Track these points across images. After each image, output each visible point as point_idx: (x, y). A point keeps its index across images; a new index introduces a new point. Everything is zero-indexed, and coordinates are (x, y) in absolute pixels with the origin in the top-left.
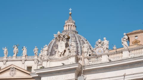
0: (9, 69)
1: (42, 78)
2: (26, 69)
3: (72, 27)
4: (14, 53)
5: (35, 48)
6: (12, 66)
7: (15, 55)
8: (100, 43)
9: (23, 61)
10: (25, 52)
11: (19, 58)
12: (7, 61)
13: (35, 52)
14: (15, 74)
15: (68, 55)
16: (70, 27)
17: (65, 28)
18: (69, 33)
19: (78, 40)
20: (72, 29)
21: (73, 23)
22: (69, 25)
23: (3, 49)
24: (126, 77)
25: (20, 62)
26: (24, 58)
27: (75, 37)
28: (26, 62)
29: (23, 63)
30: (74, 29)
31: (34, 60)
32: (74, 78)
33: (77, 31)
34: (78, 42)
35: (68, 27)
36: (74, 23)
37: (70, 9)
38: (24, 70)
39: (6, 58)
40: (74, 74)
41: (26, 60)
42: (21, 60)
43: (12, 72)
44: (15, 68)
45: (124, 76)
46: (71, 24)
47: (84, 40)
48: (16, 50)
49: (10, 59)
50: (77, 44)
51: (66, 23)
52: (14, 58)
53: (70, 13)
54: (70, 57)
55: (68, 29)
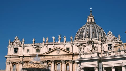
0: (56, 49)
1: (81, 63)
2: (66, 49)
3: (92, 20)
4: (59, 40)
5: (71, 36)
6: (58, 48)
7: (59, 41)
8: (110, 33)
9: (64, 45)
10: (65, 39)
11: (62, 43)
12: (55, 45)
13: (71, 39)
14: (60, 52)
15: (94, 52)
16: (91, 20)
17: (88, 21)
18: (90, 24)
19: (96, 28)
20: (92, 21)
21: (92, 17)
22: (90, 19)
23: (52, 38)
24: (123, 64)
25: (63, 45)
26: (64, 43)
27: (94, 26)
28: (66, 45)
29: (64, 46)
30: (93, 21)
31: (70, 44)
32: (97, 64)
33: (95, 22)
34: (96, 30)
35: (89, 20)
36: (94, 17)
37: (91, 8)
38: (65, 50)
39: (54, 43)
40: (97, 62)
41: (66, 44)
42: (63, 44)
43: (58, 51)
44: (60, 49)
45: (122, 63)
46: (92, 18)
47: (100, 28)
48: (60, 38)
49: (56, 43)
50: (96, 31)
51: (89, 17)
52: (59, 43)
53: (91, 11)
54: (95, 53)
55: (89, 21)
